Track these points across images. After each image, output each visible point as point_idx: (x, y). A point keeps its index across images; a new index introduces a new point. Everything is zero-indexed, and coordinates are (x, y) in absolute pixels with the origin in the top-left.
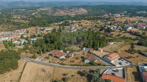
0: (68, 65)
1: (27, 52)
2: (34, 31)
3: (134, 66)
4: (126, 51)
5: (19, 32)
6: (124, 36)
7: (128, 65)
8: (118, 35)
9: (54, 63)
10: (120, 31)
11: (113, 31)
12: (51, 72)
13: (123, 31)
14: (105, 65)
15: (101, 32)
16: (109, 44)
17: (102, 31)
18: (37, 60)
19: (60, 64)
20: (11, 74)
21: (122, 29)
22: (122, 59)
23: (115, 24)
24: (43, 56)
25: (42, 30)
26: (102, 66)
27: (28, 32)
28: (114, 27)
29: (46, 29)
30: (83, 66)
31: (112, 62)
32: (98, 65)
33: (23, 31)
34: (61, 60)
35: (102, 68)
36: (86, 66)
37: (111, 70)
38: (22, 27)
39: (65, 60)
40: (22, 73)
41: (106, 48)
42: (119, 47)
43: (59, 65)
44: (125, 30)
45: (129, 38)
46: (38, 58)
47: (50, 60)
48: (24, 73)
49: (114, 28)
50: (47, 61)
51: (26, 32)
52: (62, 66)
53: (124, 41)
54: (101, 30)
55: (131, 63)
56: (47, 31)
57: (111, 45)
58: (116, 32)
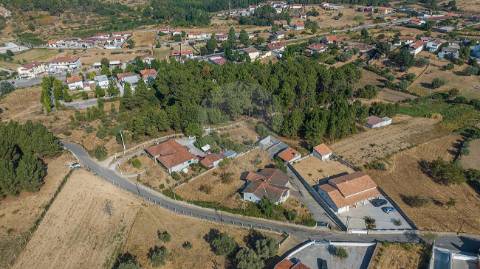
0: (189, 201)
1: (90, 130)
2: (151, 39)
3: (421, 241)
4: (422, 165)
5: (106, 44)
6: (453, 92)
7: (398, 236)
8: (430, 82)
9: (147, 184)
10: (446, 63)
11: (420, 63)
13: (460, 63)
14: (308, 221)
15: (373, 62)
16: (370, 126)
17: (377, 58)
18: (105, 164)
19: (164, 193)
20: (16, 208)
21: (457, 56)
22: (389, 204)
23: (443, 28)
24: (127, 154)
25: (177, 39)
26: (297, 223)
27: (131, 44)
28: (430, 44)
29: (191, 36)
30: (235, 211)
31: (342, 211)
32: (284, 218)
33: (119, 39)
34: (174, 175)
35: (295, 230)
36: (243, 212)
37: (324, 246)
38: (125, 22)
39: (186, 181)
42: (404, 146)
43: (161, 195)
44: (471, 62)
45: (471, 103)
46: (111, 159)
47: (142, 172)
49: (426, 49)
50: (129, 176)
51: (127, 44)
52: (169, 199)
53: (440, 117)
54: (373, 54)
55: (415, 228)
56: (191, 44)
57: (377, 129)
58: (430, 68)
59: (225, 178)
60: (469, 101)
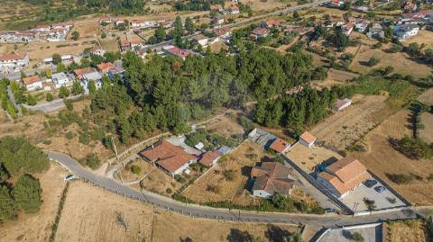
0: (200, 204)
1: (69, 136)
2: (95, 29)
3: (418, 217)
4: (392, 142)
5: (48, 36)
6: (388, 69)
7: (395, 214)
8: (368, 61)
9: (153, 190)
10: (376, 42)
11: (354, 44)
12: (146, 228)
13: (386, 42)
14: (318, 210)
15: (313, 44)
16: (337, 109)
17: (316, 39)
18: (101, 172)
19: (173, 197)
20: (21, 233)
21: (382, 35)
22: (379, 184)
23: (360, 8)
24: (121, 159)
25: (122, 28)
26: (308, 213)
27: (75, 36)
28: (358, 26)
29: (134, 25)
30: (249, 208)
31: (345, 197)
32: (295, 209)
33: (61, 31)
34: (179, 179)
35: (308, 219)
36: (257, 208)
37: (339, 231)
38: (59, 11)
39: (191, 182)
40: (54, 228)
41: (325, 129)
42: (371, 125)
43: (171, 200)
44: (395, 41)
45: (406, 78)
46: (105, 166)
47: (142, 177)
48: (61, 229)
49: (355, 29)
50: (131, 183)
51: (70, 36)
52: (179, 203)
53: (387, 93)
54: (312, 36)
55: (409, 204)
56: (136, 33)
57: (342, 111)
58: (363, 47)
59: (228, 175)
60: (404, 76)
